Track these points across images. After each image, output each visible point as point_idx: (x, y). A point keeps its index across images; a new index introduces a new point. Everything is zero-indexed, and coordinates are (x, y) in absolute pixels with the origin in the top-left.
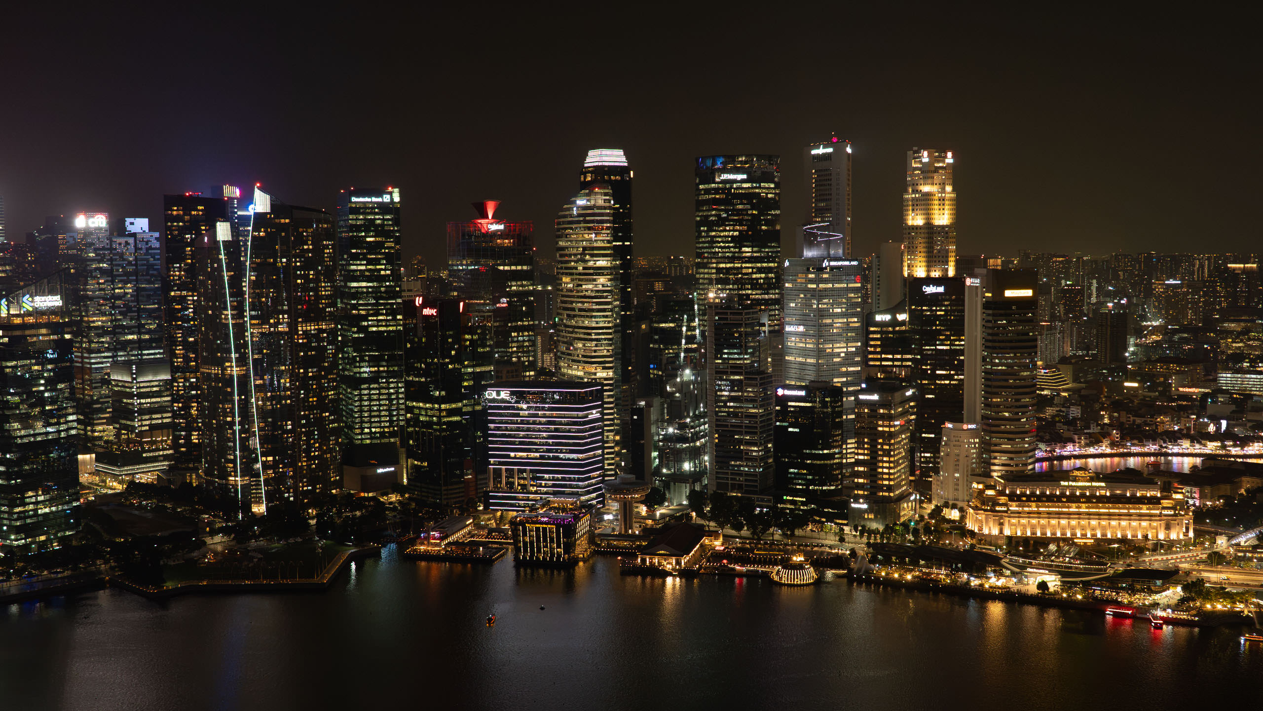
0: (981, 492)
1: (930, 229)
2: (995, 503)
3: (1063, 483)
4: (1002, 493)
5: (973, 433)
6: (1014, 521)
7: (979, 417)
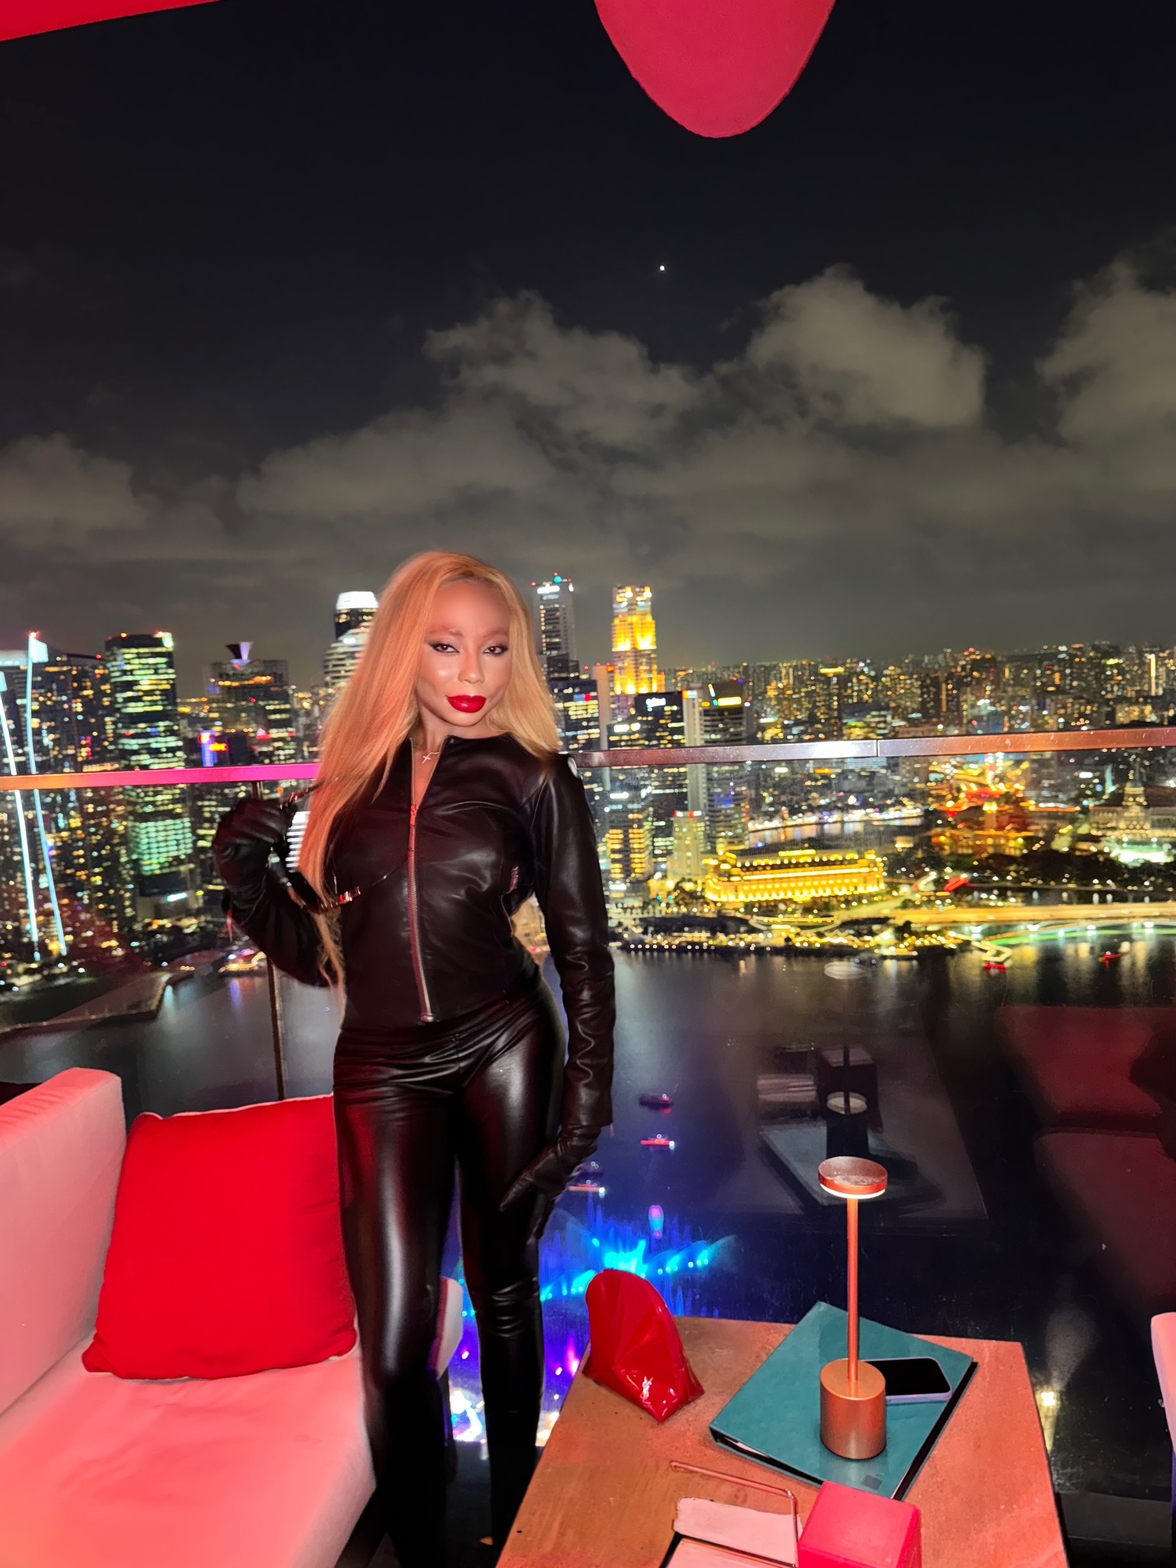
0: (717, 868)
1: (637, 654)
2: (729, 875)
3: (781, 854)
4: (734, 866)
5: (700, 819)
6: (746, 888)
7: (702, 806)
